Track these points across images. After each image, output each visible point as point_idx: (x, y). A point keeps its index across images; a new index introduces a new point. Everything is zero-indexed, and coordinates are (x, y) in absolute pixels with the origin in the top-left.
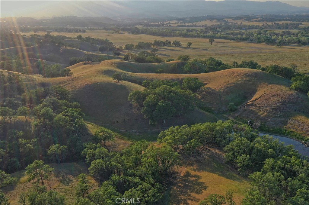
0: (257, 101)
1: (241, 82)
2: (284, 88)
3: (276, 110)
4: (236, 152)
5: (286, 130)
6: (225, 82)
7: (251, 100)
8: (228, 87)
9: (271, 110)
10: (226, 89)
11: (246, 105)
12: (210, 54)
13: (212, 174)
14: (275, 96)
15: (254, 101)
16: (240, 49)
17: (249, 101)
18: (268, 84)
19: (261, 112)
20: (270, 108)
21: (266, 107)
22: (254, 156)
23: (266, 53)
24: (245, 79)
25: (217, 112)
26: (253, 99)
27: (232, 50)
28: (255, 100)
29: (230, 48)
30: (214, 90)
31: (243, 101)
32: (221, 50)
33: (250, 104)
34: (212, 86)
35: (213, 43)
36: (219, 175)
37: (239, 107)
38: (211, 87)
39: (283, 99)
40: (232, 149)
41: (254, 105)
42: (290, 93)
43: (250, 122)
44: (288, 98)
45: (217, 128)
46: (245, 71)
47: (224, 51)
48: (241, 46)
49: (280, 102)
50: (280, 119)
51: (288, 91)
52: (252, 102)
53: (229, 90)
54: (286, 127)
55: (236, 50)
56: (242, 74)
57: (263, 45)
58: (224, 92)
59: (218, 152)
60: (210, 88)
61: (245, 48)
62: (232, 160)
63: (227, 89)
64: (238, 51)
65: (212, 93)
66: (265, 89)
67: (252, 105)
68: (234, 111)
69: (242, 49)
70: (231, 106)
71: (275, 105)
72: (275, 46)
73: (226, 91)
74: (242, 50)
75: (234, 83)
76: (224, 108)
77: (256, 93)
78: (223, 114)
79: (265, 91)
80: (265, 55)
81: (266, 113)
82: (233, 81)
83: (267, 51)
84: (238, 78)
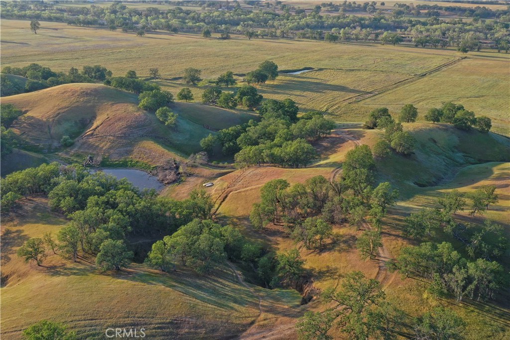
0: (99, 128)
1: (76, 104)
2: (131, 108)
3: (121, 137)
4: (61, 196)
5: (131, 161)
6: (55, 107)
7: (91, 129)
8: (59, 114)
9: (115, 139)
10: (56, 116)
11: (85, 137)
12: (35, 53)
13: (37, 225)
14: (119, 119)
15: (94, 130)
16: (83, 41)
17: (89, 130)
18: (112, 105)
19: (104, 143)
20: (114, 136)
21: (110, 135)
22: (80, 197)
23: (122, 47)
24: (81, 99)
25: (46, 151)
26: (94, 127)
27: (70, 45)
28: (96, 128)
29: (67, 40)
30: (39, 120)
31: (81, 130)
32: (52, 44)
33: (89, 134)
34: (35, 113)
35: (38, 31)
36: (44, 224)
37: (77, 139)
38: (34, 115)
39: (129, 123)
40: (58, 194)
41: (95, 135)
42: (137, 114)
43: (90, 158)
44: (135, 122)
45: (40, 174)
46: (82, 88)
47: (58, 46)
48: (86, 36)
49: (125, 128)
50: (125, 149)
51: (135, 112)
52: (92, 132)
53: (60, 118)
54: (131, 158)
55: (77, 44)
56: (78, 93)
57: (118, 34)
58: (55, 121)
59: (44, 200)
60: (32, 118)
61: (91, 39)
62: (57, 206)
63: (58, 117)
64: (80, 46)
65: (36, 125)
66: (108, 112)
67: (92, 135)
68: (70, 146)
69: (86, 41)
70: (65, 140)
71: (120, 132)
72: (136, 35)
73: (57, 120)
74: (87, 44)
75: (68, 107)
76: (56, 144)
77: (97, 118)
78: (56, 152)
79: (108, 115)
80: (120, 52)
81: (109, 144)
82: (65, 104)
83: (124, 44)
84: (73, 99)
